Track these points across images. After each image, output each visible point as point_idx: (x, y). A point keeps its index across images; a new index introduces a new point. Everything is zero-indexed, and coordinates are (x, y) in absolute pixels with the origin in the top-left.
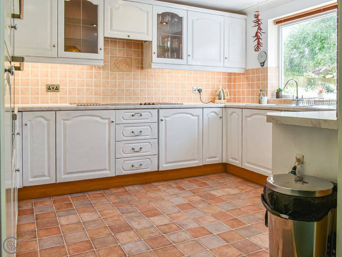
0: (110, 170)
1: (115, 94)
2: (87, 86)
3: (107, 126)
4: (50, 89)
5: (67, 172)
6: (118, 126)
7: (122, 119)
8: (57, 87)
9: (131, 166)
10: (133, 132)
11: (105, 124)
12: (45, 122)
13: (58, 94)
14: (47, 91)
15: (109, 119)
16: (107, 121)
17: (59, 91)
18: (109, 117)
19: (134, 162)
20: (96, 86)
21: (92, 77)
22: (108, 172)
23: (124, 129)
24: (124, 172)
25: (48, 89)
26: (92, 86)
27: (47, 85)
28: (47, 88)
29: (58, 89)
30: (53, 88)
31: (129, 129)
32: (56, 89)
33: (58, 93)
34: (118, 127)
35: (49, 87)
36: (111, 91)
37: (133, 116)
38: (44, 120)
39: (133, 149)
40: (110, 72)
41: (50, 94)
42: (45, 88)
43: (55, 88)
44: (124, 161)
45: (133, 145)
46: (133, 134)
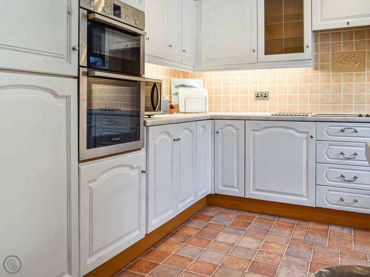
0: (307, 197)
1: (338, 102)
2: (300, 92)
3: (305, 142)
4: (259, 97)
5: (256, 188)
6: (319, 143)
7: (326, 134)
8: (265, 95)
9: (339, 199)
10: (342, 153)
11: (302, 139)
12: (235, 131)
13: (267, 103)
14: (256, 100)
15: (307, 133)
16: (304, 135)
17: (268, 99)
18: (308, 131)
19: (345, 195)
20: (311, 92)
21: (306, 82)
22: (305, 199)
23: (329, 148)
24: (328, 205)
25: (257, 97)
26: (307, 92)
27: (256, 93)
28: (256, 95)
29: (266, 97)
30: (262, 96)
31: (336, 149)
32: (264, 97)
33: (267, 101)
34: (319, 145)
35: (258, 95)
36: (332, 98)
37: (342, 131)
38: (233, 129)
39: (342, 176)
40: (331, 73)
41: (259, 102)
42: (253, 96)
43: (264, 95)
44: (329, 190)
45: (343, 172)
46: (342, 156)
